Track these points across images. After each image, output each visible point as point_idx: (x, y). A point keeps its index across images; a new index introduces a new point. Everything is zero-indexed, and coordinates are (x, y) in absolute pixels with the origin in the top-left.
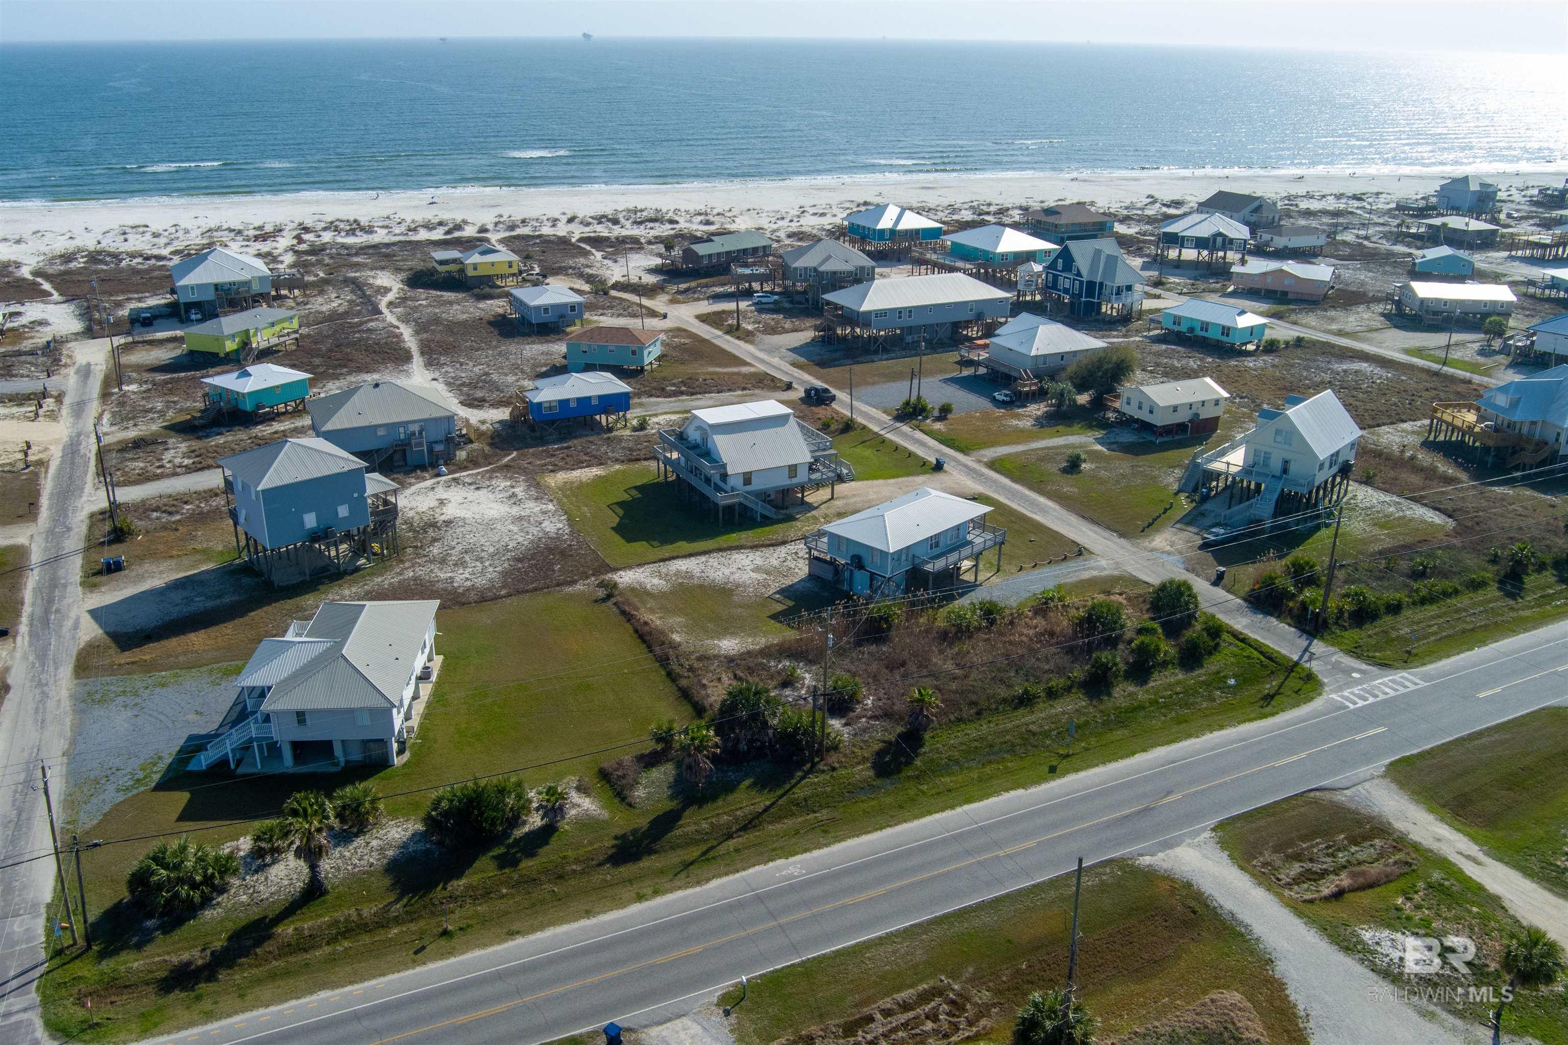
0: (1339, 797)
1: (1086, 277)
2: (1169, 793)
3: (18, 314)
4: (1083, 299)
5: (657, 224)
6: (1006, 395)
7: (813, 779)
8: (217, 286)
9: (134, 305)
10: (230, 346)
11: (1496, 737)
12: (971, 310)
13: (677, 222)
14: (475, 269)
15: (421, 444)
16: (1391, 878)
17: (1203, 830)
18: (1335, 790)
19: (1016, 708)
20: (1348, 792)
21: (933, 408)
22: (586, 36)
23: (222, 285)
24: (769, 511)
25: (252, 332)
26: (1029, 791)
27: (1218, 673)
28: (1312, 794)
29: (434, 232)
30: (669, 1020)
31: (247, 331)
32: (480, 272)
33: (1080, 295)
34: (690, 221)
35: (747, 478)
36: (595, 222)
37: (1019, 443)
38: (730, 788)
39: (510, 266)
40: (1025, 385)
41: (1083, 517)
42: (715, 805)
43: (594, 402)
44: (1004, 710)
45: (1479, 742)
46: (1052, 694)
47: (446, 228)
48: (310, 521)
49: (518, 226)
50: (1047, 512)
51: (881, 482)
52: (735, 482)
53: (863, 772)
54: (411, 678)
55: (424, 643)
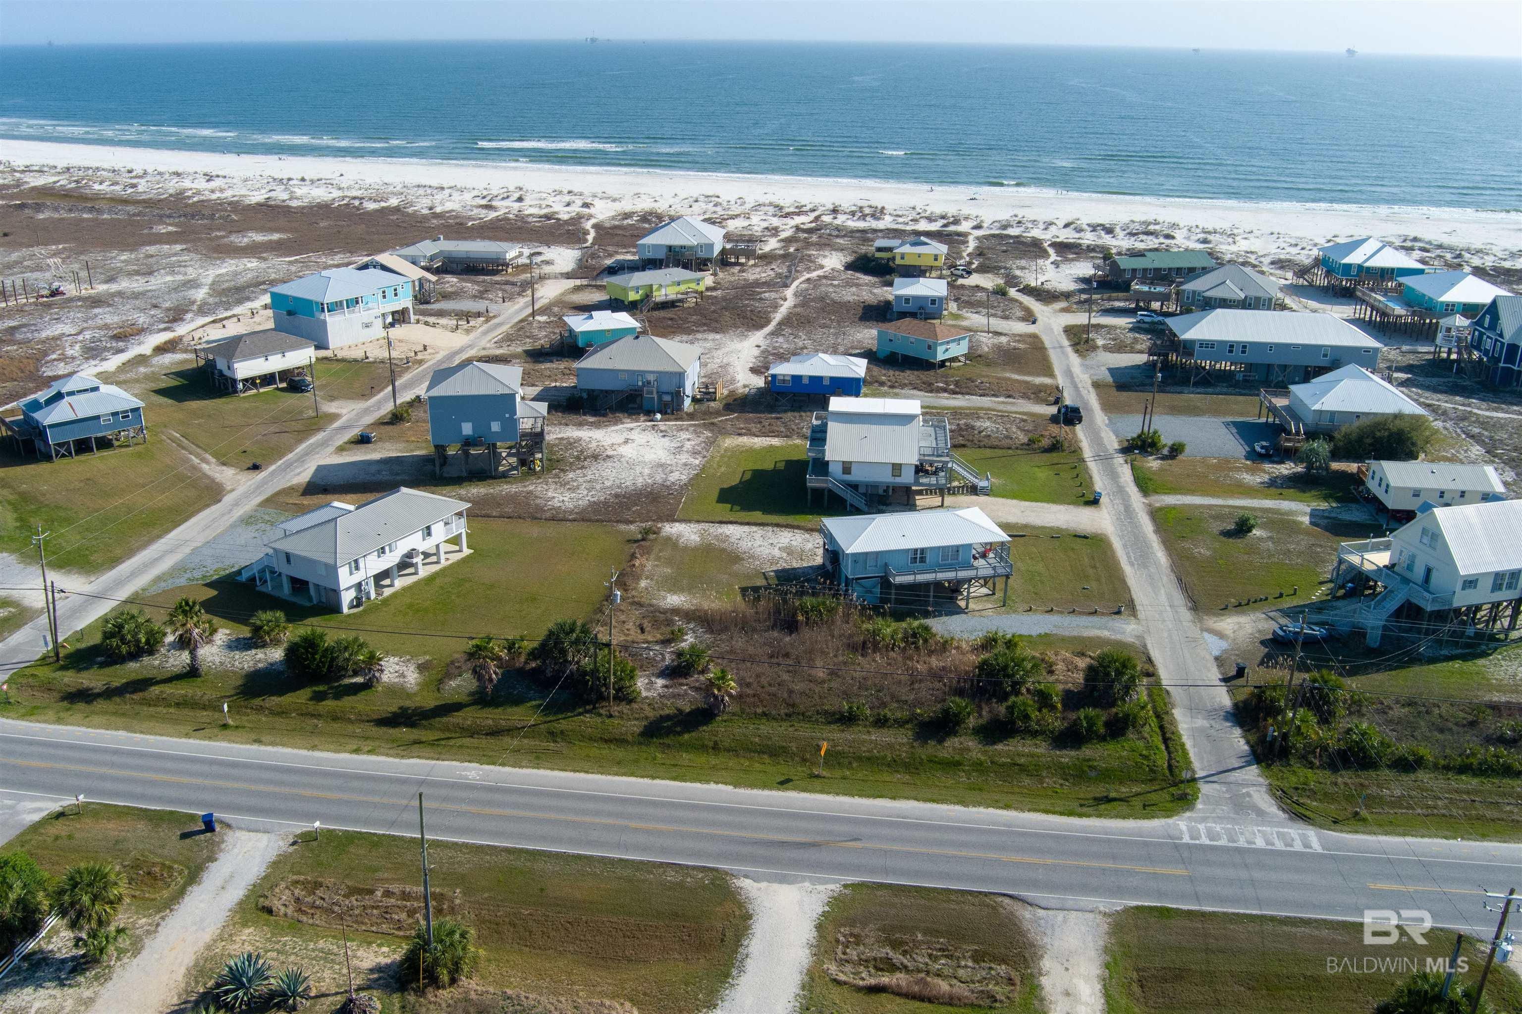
0: (1026, 914)
1: (1508, 338)
2: (855, 840)
3: (539, 254)
4: (1501, 365)
5: (1150, 237)
6: (1262, 447)
7: (587, 718)
8: (670, 248)
9: (620, 257)
10: (633, 296)
11: (1325, 932)
12: (1325, 355)
13: (1173, 238)
14: (902, 258)
15: (652, 393)
16: (956, 1002)
17: (835, 881)
18: (1031, 905)
19: (830, 723)
20: (1041, 913)
21: (1164, 446)
22: (1350, 52)
23: (675, 247)
24: (860, 502)
25: (655, 287)
26: (737, 790)
27: (1089, 760)
28: (1000, 899)
29: (934, 224)
30: (257, 831)
31: (651, 286)
32: (907, 262)
33: (1498, 360)
34: (1188, 238)
35: (847, 467)
36: (1089, 229)
37: (1218, 497)
38: (517, 701)
39: (936, 259)
40: (1289, 440)
41: (1180, 580)
42: (496, 711)
43: (826, 382)
44: (817, 721)
45: (1294, 930)
46: (881, 722)
47: (945, 221)
48: (467, 429)
49: (1012, 226)
50: (1144, 565)
51: (1015, 502)
52: (835, 470)
53: (635, 727)
54: (383, 552)
55: (428, 531)
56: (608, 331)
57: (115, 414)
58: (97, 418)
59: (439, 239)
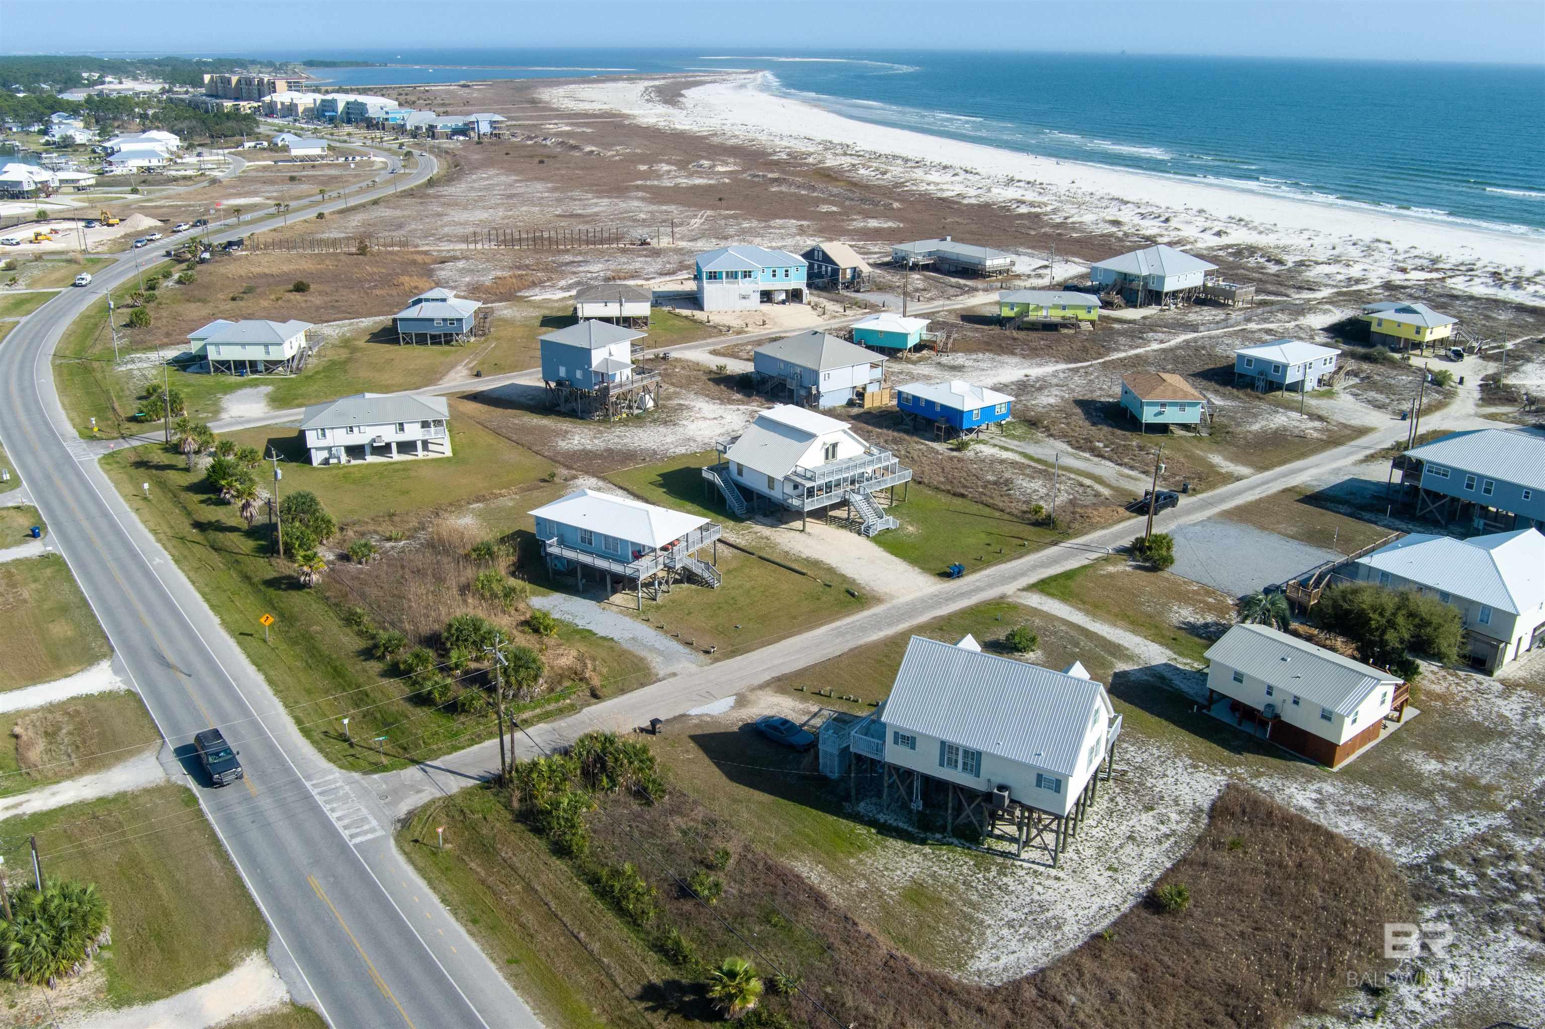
2: (188, 675)
7: (263, 561)
14: (1379, 324)
15: (792, 385)
17: (130, 685)
18: (159, 752)
20: (152, 759)
25: (1031, 307)
31: (1028, 305)
32: (1384, 330)
35: (740, 469)
43: (937, 409)
48: (562, 372)
52: (733, 469)
54: (352, 431)
55: (401, 426)
56: (881, 332)
57: (445, 320)
58: (432, 320)
59: (945, 240)
